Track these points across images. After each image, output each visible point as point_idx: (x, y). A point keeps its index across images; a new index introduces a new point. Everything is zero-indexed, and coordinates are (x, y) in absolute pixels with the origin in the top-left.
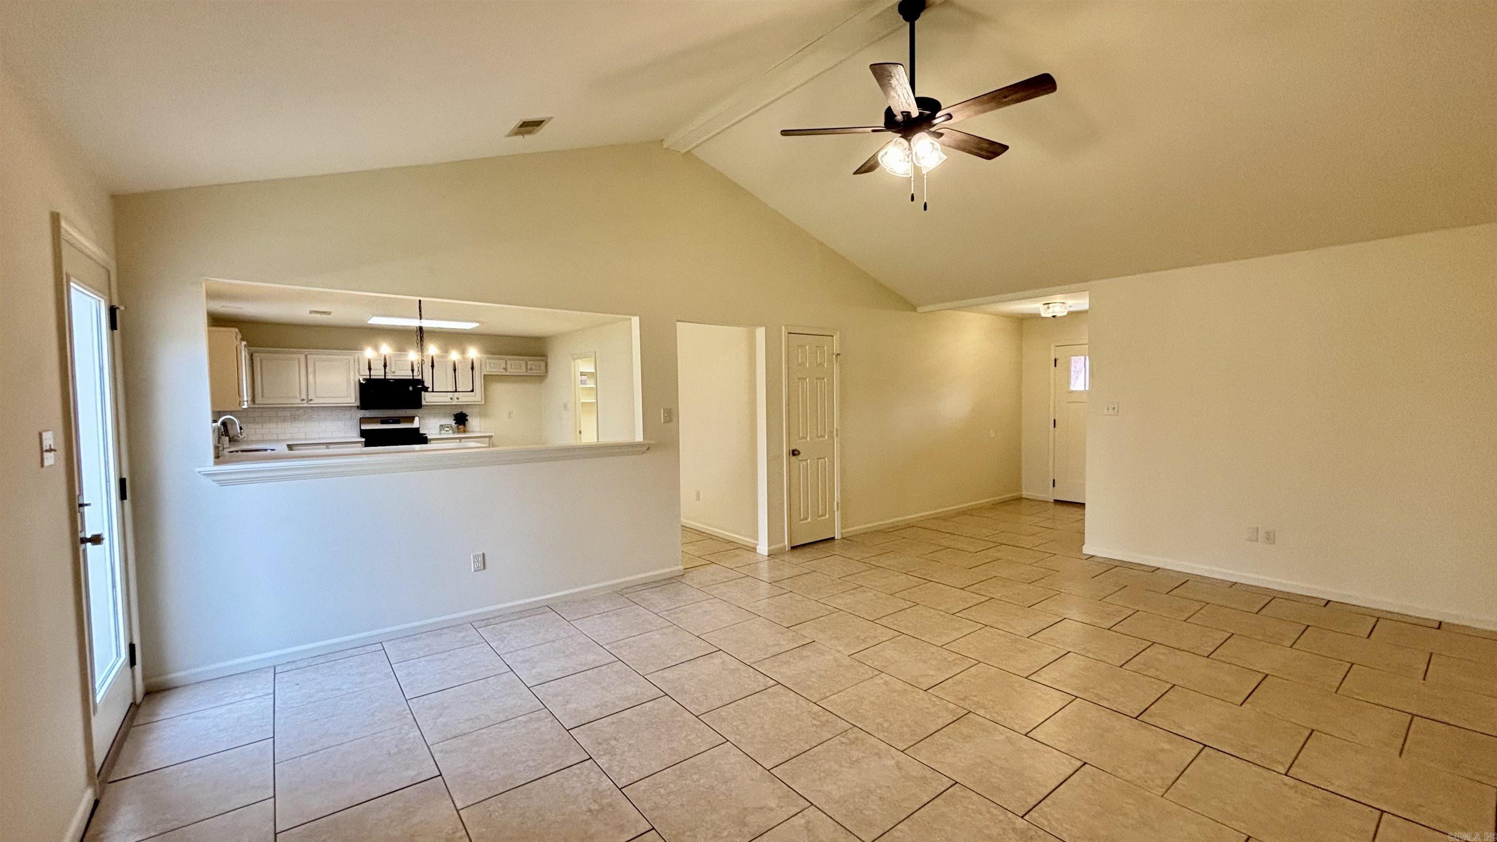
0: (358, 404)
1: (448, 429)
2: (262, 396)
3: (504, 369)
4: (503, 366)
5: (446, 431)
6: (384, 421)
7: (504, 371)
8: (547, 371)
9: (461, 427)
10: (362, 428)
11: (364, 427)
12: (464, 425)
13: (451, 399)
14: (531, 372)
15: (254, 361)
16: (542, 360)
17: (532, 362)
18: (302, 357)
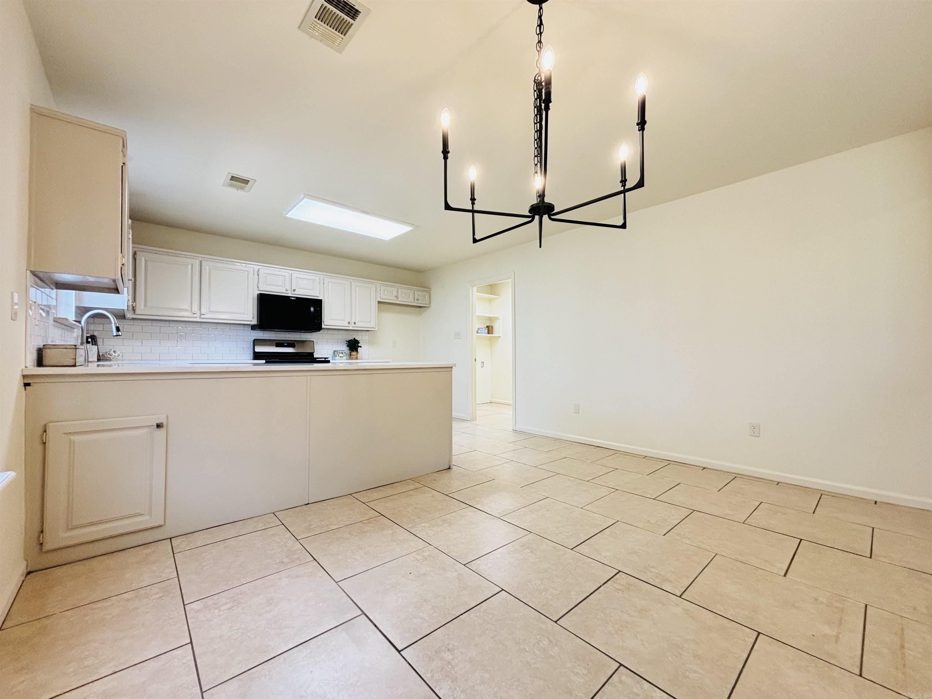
0: (255, 322)
1: (343, 355)
2: (145, 305)
3: (396, 297)
4: (395, 294)
5: (341, 357)
6: (279, 344)
7: (396, 299)
8: (430, 303)
9: (354, 353)
10: (257, 350)
11: (259, 349)
12: (357, 351)
13: (349, 323)
14: (418, 302)
15: (137, 261)
16: (427, 292)
17: (420, 293)
18: (197, 263)
